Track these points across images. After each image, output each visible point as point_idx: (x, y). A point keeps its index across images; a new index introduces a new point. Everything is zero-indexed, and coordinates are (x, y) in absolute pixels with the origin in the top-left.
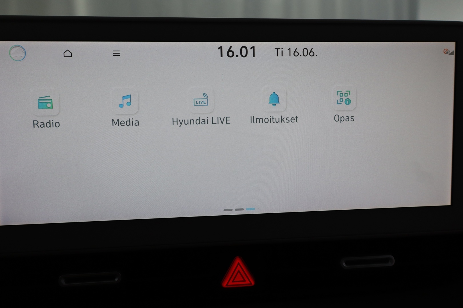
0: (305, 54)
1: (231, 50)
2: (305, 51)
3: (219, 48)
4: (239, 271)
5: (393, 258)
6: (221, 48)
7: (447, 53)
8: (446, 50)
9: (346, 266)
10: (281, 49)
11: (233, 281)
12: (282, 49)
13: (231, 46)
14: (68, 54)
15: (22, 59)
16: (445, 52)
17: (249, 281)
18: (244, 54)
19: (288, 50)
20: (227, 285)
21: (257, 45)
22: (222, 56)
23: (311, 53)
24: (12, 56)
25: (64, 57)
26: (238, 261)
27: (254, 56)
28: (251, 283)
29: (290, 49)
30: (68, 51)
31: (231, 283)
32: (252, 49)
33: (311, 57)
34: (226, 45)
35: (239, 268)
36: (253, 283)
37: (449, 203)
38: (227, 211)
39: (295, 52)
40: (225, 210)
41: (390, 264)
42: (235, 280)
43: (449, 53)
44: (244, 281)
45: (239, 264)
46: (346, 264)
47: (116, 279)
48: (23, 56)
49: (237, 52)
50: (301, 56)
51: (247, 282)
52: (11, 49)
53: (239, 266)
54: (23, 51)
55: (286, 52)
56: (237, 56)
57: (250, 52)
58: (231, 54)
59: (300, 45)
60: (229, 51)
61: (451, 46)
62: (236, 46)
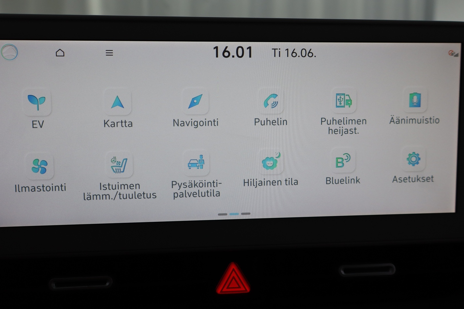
0: (304, 55)
1: (226, 50)
2: (304, 51)
3: (214, 48)
4: (234, 278)
5: (394, 266)
6: (216, 48)
7: (452, 55)
8: (451, 52)
9: (345, 274)
10: (278, 49)
11: (228, 288)
12: (280, 49)
13: (227, 46)
14: (60, 53)
15: (14, 59)
16: (450, 53)
17: (244, 288)
18: (240, 54)
19: (286, 50)
20: (221, 291)
21: (253, 45)
22: (217, 56)
23: (310, 54)
24: (4, 55)
25: (56, 56)
26: (233, 267)
27: (250, 56)
28: (246, 290)
29: (287, 49)
30: (60, 50)
31: (225, 290)
32: (249, 49)
33: (309, 57)
34: (222, 45)
35: (234, 274)
36: (248, 290)
37: (453, 210)
38: (222, 216)
39: (293, 52)
40: (219, 215)
41: (391, 273)
42: (229, 287)
43: (454, 55)
44: (239, 287)
45: (233, 270)
46: (345, 272)
47: (107, 284)
48: (15, 55)
49: (233, 53)
50: (299, 56)
51: (242, 289)
52: (3, 48)
53: (234, 272)
54: (15, 50)
55: (284, 53)
56: (233, 57)
57: (247, 52)
58: (226, 54)
59: (298, 46)
60: (225, 51)
61: (457, 47)
62: (232, 46)
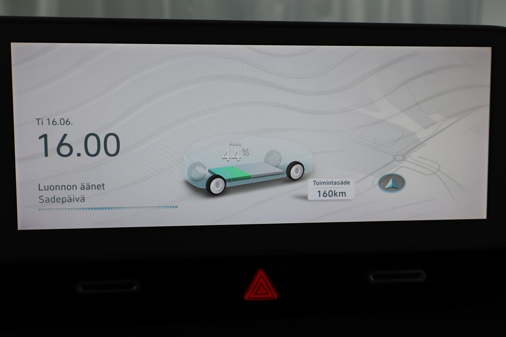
11: (255, 294)
20: (249, 298)
28: (274, 297)
31: (253, 296)
36: (276, 296)
44: (268, 294)
